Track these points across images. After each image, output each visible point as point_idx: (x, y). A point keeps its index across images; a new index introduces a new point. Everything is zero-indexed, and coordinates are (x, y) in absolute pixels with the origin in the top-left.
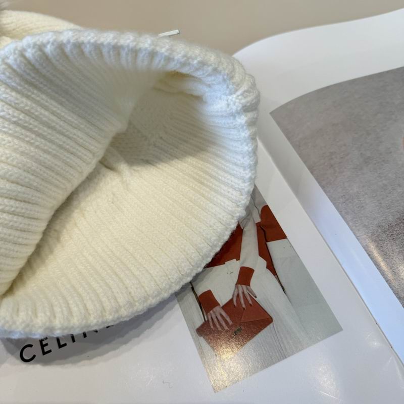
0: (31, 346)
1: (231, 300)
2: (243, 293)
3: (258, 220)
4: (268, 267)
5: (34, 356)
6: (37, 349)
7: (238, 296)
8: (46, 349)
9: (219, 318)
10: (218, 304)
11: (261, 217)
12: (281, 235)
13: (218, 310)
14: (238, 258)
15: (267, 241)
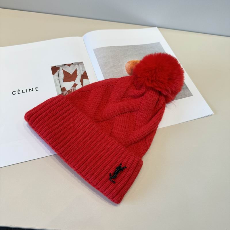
0: (15, 91)
1: (70, 90)
2: (73, 89)
3: (82, 74)
4: (81, 84)
5: (16, 94)
6: (17, 92)
7: (72, 89)
8: (19, 93)
9: (66, 93)
10: (66, 90)
11: (83, 73)
12: (87, 78)
13: (66, 91)
14: (74, 81)
15: (83, 79)
